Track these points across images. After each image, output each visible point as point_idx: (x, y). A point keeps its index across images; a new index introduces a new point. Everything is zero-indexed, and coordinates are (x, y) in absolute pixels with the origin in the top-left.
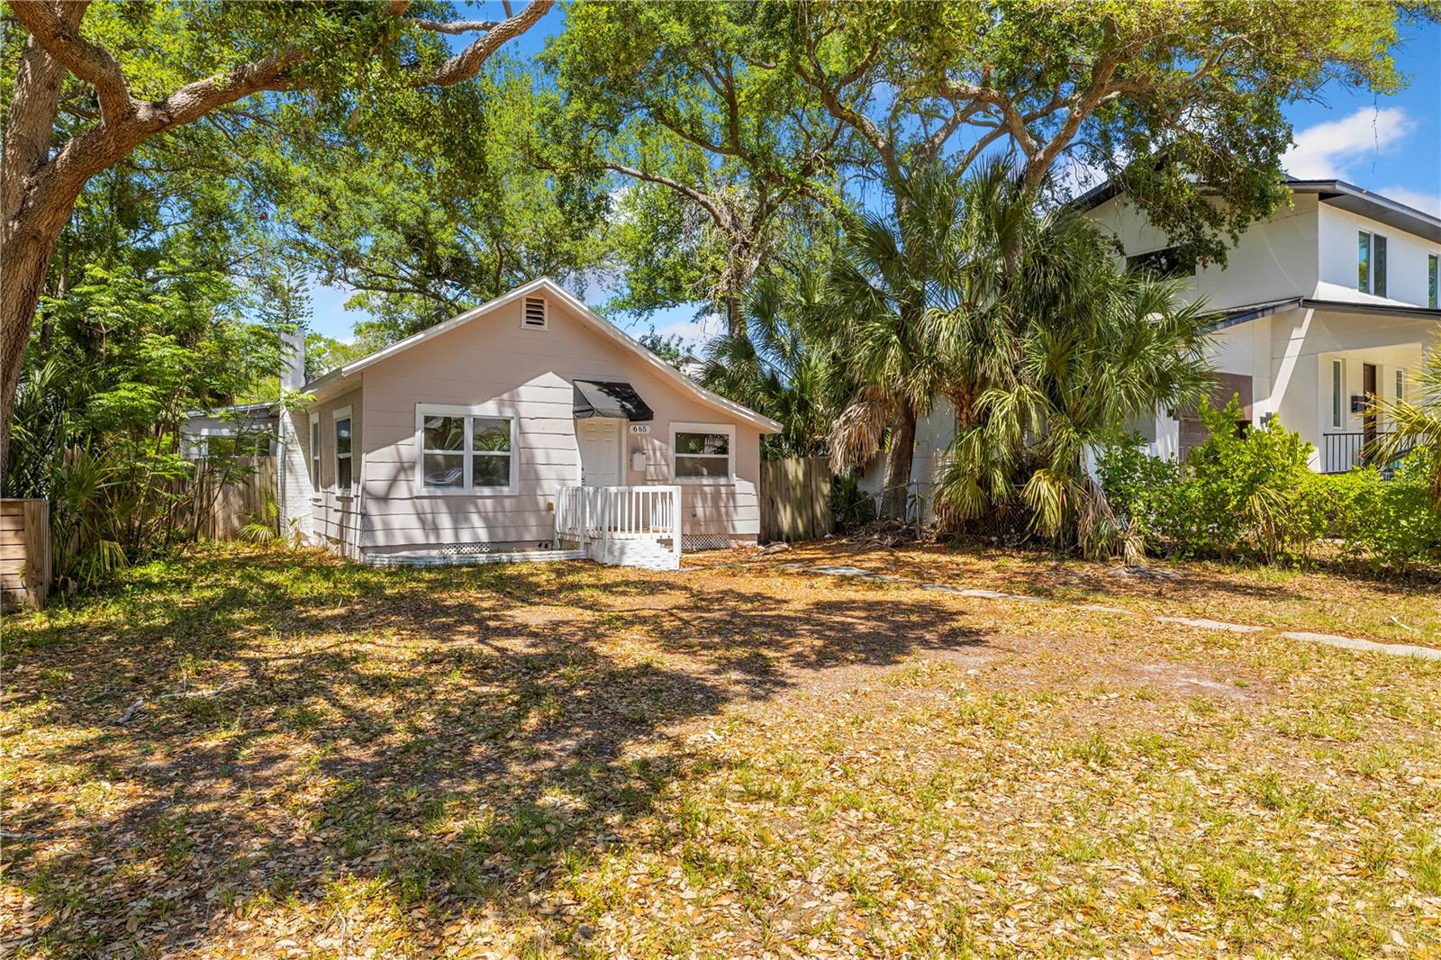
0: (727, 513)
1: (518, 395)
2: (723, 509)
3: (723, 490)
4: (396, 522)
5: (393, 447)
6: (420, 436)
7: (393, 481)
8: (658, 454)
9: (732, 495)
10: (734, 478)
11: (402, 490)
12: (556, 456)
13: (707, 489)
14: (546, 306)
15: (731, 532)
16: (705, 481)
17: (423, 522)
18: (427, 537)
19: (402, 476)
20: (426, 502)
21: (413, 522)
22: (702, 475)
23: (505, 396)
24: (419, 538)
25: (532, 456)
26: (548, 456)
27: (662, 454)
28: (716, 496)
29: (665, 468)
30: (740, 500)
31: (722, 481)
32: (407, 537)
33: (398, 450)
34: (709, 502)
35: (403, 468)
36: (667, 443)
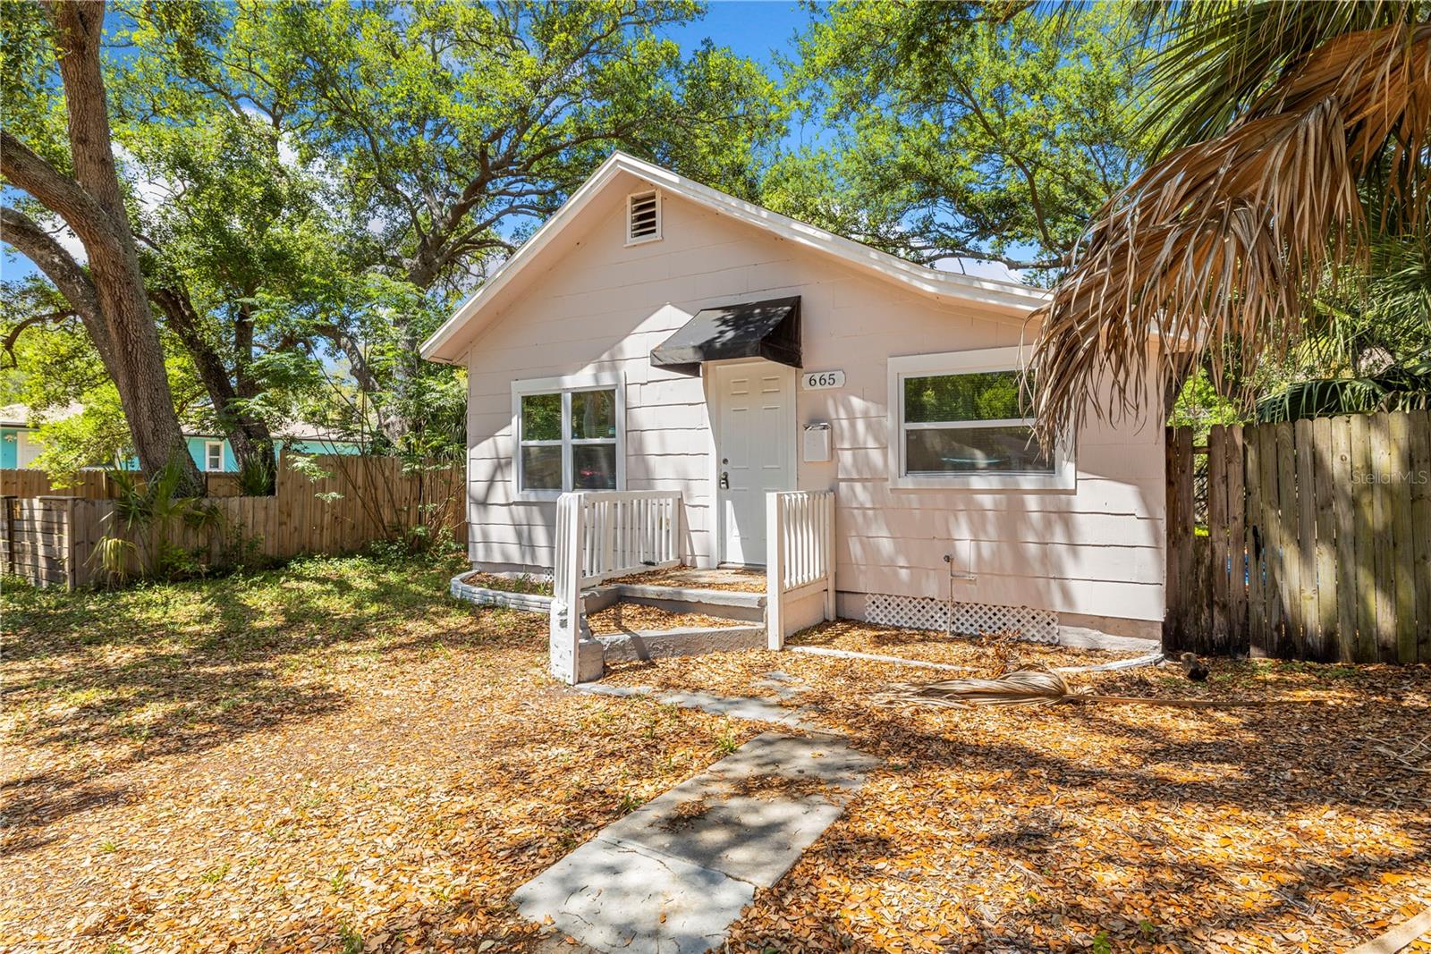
0: (1045, 558)
1: (621, 350)
2: (1033, 549)
3: (1032, 503)
4: (495, 533)
5: (491, 440)
6: (516, 423)
7: (491, 482)
8: (860, 425)
9: (1065, 516)
10: (1068, 472)
11: (498, 496)
12: (675, 442)
13: (987, 501)
14: (658, 200)
15: (1059, 606)
16: (977, 482)
17: (519, 535)
18: (523, 556)
19: (499, 477)
20: (521, 508)
21: (509, 534)
22: (973, 468)
23: (605, 357)
24: (515, 555)
25: (641, 443)
26: (662, 442)
27: (869, 426)
28: (1012, 515)
29: (876, 456)
30: (1088, 528)
31: (1029, 481)
32: (504, 554)
33: (495, 443)
34: (992, 530)
35: (500, 465)
36: (882, 401)
